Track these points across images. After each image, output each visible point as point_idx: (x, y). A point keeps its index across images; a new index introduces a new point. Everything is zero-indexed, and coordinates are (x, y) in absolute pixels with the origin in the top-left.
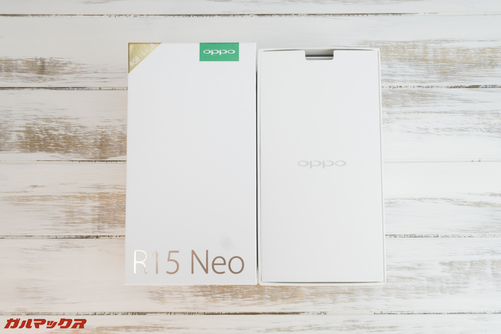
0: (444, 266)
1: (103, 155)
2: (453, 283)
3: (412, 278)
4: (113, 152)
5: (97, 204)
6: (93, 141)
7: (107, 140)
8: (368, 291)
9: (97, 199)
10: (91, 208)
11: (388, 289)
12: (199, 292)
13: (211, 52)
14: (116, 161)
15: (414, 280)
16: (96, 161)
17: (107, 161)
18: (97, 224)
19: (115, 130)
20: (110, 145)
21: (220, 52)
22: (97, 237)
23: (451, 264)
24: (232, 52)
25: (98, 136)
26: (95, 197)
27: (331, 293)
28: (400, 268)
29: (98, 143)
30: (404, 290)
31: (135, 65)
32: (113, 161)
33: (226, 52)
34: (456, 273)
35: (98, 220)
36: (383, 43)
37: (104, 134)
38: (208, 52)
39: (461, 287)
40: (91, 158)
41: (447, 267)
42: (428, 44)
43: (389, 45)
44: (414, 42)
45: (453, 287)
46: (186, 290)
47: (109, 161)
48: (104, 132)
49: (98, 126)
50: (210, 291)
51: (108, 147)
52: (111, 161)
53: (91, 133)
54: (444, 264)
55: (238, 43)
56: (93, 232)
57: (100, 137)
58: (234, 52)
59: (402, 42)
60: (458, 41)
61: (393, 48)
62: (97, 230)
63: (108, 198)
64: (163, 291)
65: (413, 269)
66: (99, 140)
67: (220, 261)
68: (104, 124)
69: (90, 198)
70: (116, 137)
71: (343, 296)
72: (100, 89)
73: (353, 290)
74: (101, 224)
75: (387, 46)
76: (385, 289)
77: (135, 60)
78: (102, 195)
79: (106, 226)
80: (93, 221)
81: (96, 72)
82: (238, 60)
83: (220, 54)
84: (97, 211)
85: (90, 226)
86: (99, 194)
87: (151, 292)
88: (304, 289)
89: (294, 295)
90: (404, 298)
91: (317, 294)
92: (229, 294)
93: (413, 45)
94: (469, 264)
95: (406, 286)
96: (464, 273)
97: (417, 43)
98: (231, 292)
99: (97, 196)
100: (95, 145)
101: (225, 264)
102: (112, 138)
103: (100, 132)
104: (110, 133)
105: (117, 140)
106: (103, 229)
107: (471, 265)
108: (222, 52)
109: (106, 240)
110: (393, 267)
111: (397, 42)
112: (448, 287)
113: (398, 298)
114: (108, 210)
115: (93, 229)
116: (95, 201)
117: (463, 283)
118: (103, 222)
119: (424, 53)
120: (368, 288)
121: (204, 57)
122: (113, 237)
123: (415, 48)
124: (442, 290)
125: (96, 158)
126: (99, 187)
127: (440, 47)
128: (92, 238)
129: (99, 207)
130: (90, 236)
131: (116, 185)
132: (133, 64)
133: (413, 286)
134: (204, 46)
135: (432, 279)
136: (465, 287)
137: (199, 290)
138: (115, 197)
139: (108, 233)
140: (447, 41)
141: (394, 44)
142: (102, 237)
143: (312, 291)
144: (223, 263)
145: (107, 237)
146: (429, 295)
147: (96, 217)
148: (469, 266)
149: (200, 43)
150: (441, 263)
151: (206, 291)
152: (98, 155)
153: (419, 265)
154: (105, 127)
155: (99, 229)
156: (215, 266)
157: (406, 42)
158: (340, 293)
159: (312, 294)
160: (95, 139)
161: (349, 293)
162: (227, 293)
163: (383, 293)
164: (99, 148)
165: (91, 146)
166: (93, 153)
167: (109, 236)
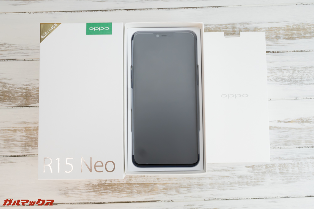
0: (248, 168)
1: (27, 103)
2: (255, 179)
3: (228, 177)
4: (34, 101)
5: (24, 134)
6: (20, 94)
7: (30, 93)
8: (200, 186)
9: (24, 131)
10: (20, 137)
11: (212, 184)
12: (91, 189)
13: (94, 29)
14: (36, 106)
15: (229, 178)
16: (23, 107)
17: (30, 106)
18: (24, 147)
19: (35, 86)
20: (31, 96)
21: (99, 29)
22: (25, 156)
23: (253, 167)
24: (108, 28)
25: (23, 90)
26: (22, 130)
27: (176, 188)
28: (220, 171)
29: (23, 95)
30: (223, 184)
31: (45, 38)
32: (34, 106)
33: (104, 28)
34: (256, 173)
35: (25, 144)
36: (207, 26)
37: (28, 89)
38: (92, 29)
39: (259, 182)
40: (20, 105)
41: (250, 169)
42: (236, 26)
43: (210, 27)
44: (226, 24)
45: (254, 182)
46: (82, 188)
47: (32, 106)
48: (27, 88)
49: (23, 84)
50: (98, 189)
51: (30, 97)
52: (33, 106)
53: (19, 89)
54: (248, 167)
55: (111, 23)
56: (22, 153)
57: (25, 91)
58: (109, 28)
59: (218, 25)
60: (254, 23)
61: (213, 29)
62: (24, 151)
63: (31, 130)
64: (68, 189)
65: (229, 170)
66: (24, 93)
67: (100, 164)
68: (28, 83)
69: (19, 130)
70: (35, 91)
71: (184, 189)
72: (25, 60)
73: (190, 185)
74: (27, 147)
75: (209, 28)
76: (211, 184)
77: (45, 34)
78: (27, 128)
79: (30, 148)
80: (22, 145)
81: (21, 49)
82: (111, 34)
83: (100, 30)
84: (24, 139)
85: (19, 148)
86: (25, 128)
87: (60, 190)
88: (159, 186)
89: (152, 190)
90: (223, 190)
91: (167, 189)
92: (111, 190)
93: (226, 27)
94: (265, 166)
95: (224, 182)
96: (261, 173)
97: (228, 25)
98: (112, 189)
99: (24, 129)
100: (22, 96)
101: (102, 166)
102: (33, 92)
103: (25, 88)
104: (31, 88)
105: (36, 92)
106: (28, 150)
107: (266, 167)
108: (101, 28)
109: (30, 157)
110: (216, 170)
111: (215, 25)
112: (251, 182)
113: (219, 189)
114: (31, 138)
115: (22, 150)
116: (23, 132)
117: (261, 179)
118: (28, 146)
119: (233, 32)
120: (200, 184)
121: (89, 32)
122: (35, 155)
123: (227, 29)
124: (248, 184)
125: (23, 104)
126: (25, 123)
127: (244, 28)
128: (21, 156)
129: (25, 136)
130: (20, 155)
131: (36, 122)
132: (43, 37)
133: (229, 182)
134: (89, 25)
135: (241, 177)
136: (262, 182)
137: (91, 188)
138: (35, 129)
139: (31, 153)
140: (248, 23)
141: (214, 26)
142: (28, 156)
143: (164, 187)
144: (101, 165)
145: (31, 156)
146: (239, 187)
147: (24, 142)
148: (265, 168)
149: (87, 23)
150: (246, 166)
151: (95, 189)
152: (24, 103)
153: (233, 168)
154: (28, 84)
155: (25, 150)
156: (96, 167)
157: (221, 25)
158: (182, 188)
159: (164, 189)
160: (22, 92)
161: (188, 188)
162: (109, 189)
163: (210, 187)
164: (25, 98)
165: (19, 97)
166: (21, 102)
167: (32, 155)
